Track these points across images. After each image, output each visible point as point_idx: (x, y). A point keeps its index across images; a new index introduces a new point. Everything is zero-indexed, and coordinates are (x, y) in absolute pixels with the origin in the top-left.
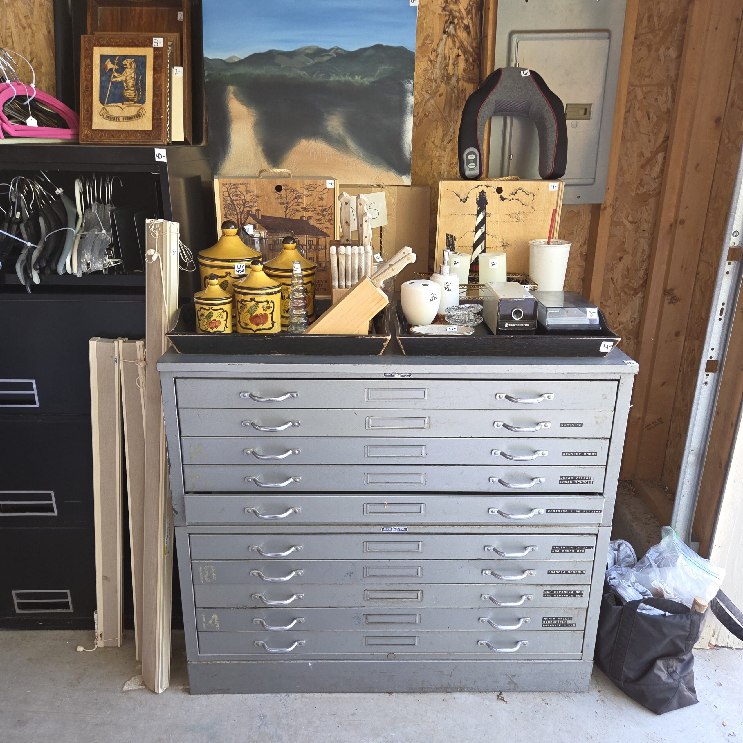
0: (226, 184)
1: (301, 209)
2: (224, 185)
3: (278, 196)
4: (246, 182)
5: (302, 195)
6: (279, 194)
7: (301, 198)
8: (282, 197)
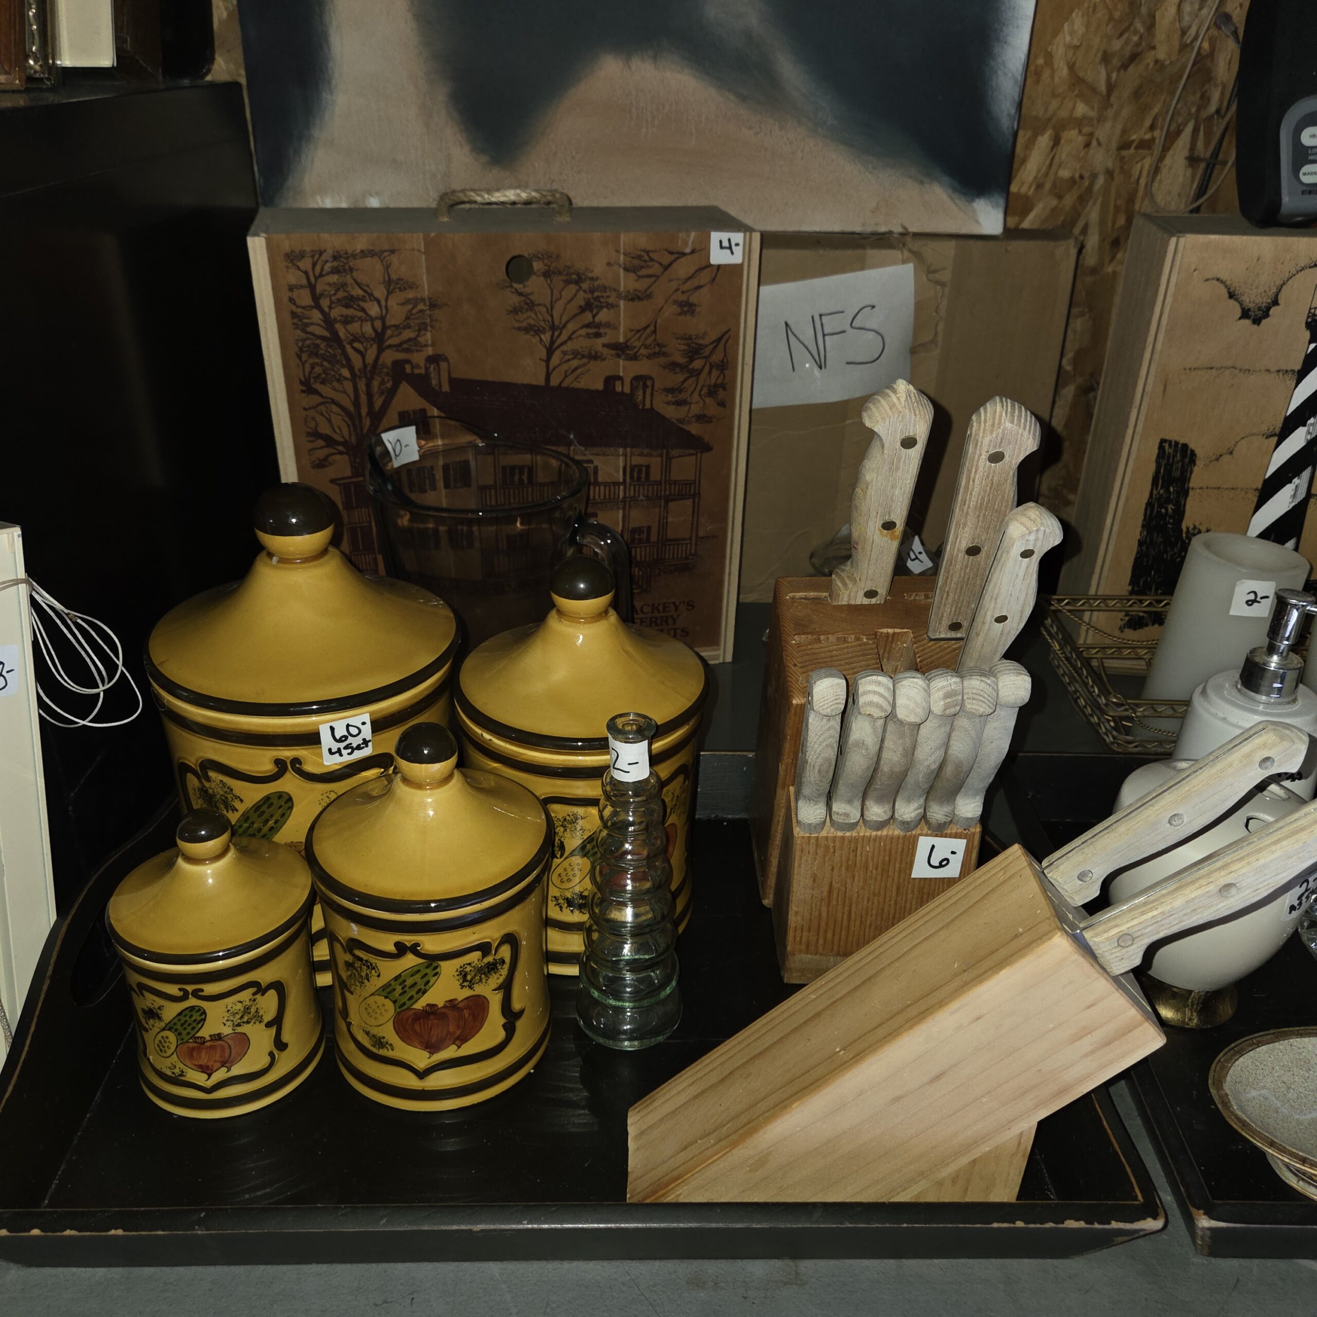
0: (302, 255)
1: (606, 351)
2: (293, 258)
3: (515, 300)
4: (386, 247)
5: (614, 294)
6: (521, 294)
7: (610, 306)
8: (531, 305)
